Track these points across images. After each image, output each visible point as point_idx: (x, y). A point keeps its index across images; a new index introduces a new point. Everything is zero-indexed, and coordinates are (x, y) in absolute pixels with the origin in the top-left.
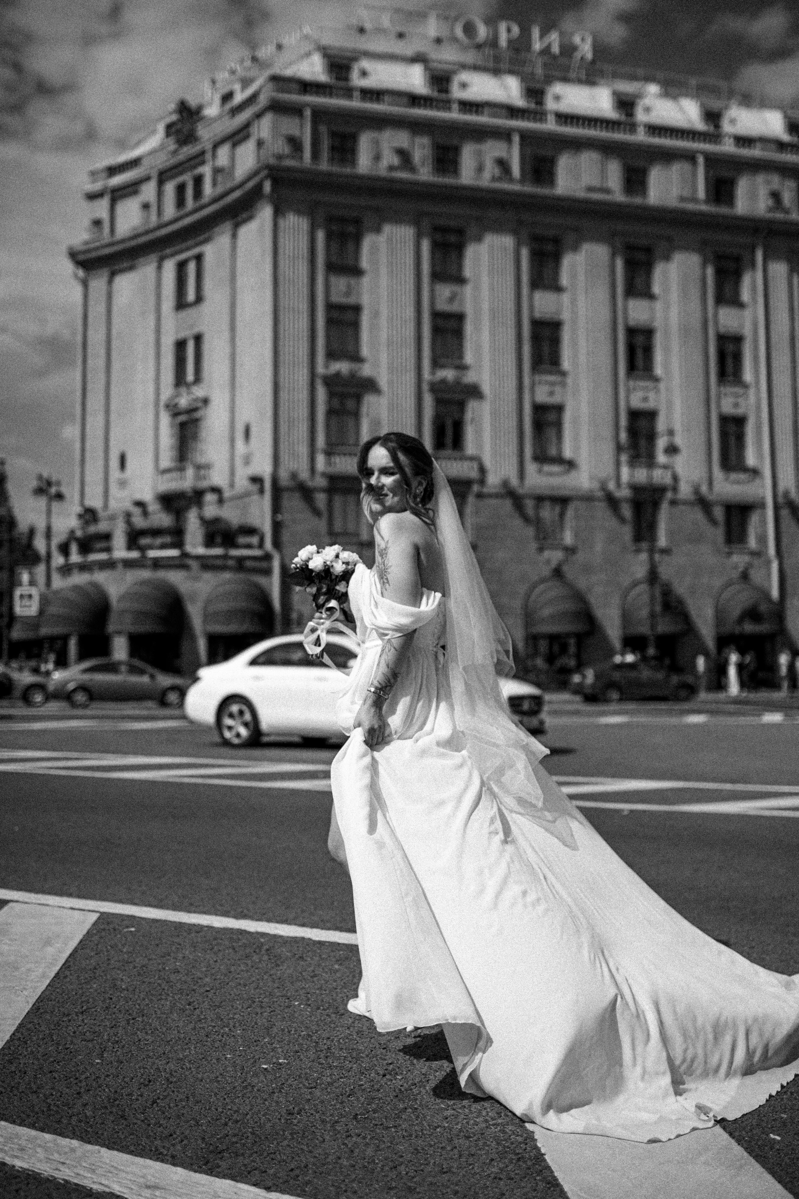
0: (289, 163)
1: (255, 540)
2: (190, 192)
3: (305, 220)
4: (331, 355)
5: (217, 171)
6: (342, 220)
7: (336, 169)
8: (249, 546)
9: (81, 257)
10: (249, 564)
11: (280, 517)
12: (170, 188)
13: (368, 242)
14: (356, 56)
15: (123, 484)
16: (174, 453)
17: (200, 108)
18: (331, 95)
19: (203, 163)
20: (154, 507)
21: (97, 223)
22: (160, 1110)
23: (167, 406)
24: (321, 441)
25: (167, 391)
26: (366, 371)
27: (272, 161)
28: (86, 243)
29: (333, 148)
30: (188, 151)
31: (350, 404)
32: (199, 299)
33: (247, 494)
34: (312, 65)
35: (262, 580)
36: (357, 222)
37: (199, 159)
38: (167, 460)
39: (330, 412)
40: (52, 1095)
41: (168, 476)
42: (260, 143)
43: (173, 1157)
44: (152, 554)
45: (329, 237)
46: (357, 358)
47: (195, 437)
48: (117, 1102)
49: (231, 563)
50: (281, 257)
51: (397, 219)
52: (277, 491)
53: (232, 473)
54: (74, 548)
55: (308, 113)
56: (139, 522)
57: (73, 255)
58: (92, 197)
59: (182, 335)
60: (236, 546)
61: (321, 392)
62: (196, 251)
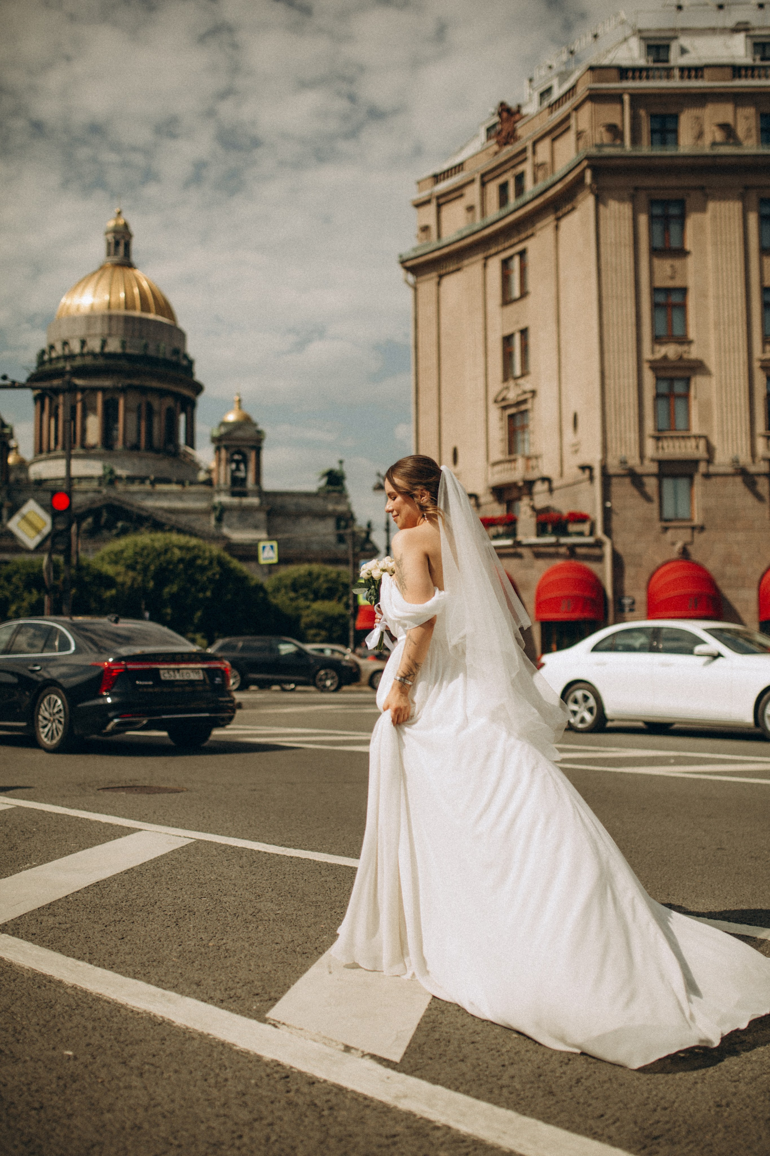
0: (608, 151)
1: (586, 528)
2: (511, 190)
3: (626, 206)
4: (657, 340)
5: (538, 167)
6: (666, 203)
7: (658, 152)
8: (581, 534)
9: (409, 264)
10: (580, 551)
11: (608, 504)
12: (493, 189)
13: (692, 221)
14: (674, 34)
16: (504, 446)
17: (519, 107)
18: (648, 78)
19: (525, 160)
20: (486, 498)
21: (425, 229)
22: (586, 1089)
23: (496, 401)
24: (649, 426)
25: (496, 385)
26: (694, 353)
27: (594, 151)
28: (415, 250)
29: (653, 132)
30: (509, 150)
31: (679, 388)
32: (524, 294)
33: (576, 482)
34: (630, 49)
35: (593, 567)
36: (681, 203)
37: (520, 156)
38: (498, 452)
39: (658, 396)
40: (479, 1065)
41: (498, 468)
42: (579, 135)
43: (610, 1138)
45: (652, 219)
46: (684, 340)
47: (524, 427)
48: (542, 1078)
49: (563, 550)
50: (604, 245)
51: (723, 195)
52: (607, 478)
53: (561, 461)
55: (626, 98)
57: (403, 262)
58: (419, 205)
59: (507, 332)
60: (567, 534)
61: (649, 377)
62: (519, 248)
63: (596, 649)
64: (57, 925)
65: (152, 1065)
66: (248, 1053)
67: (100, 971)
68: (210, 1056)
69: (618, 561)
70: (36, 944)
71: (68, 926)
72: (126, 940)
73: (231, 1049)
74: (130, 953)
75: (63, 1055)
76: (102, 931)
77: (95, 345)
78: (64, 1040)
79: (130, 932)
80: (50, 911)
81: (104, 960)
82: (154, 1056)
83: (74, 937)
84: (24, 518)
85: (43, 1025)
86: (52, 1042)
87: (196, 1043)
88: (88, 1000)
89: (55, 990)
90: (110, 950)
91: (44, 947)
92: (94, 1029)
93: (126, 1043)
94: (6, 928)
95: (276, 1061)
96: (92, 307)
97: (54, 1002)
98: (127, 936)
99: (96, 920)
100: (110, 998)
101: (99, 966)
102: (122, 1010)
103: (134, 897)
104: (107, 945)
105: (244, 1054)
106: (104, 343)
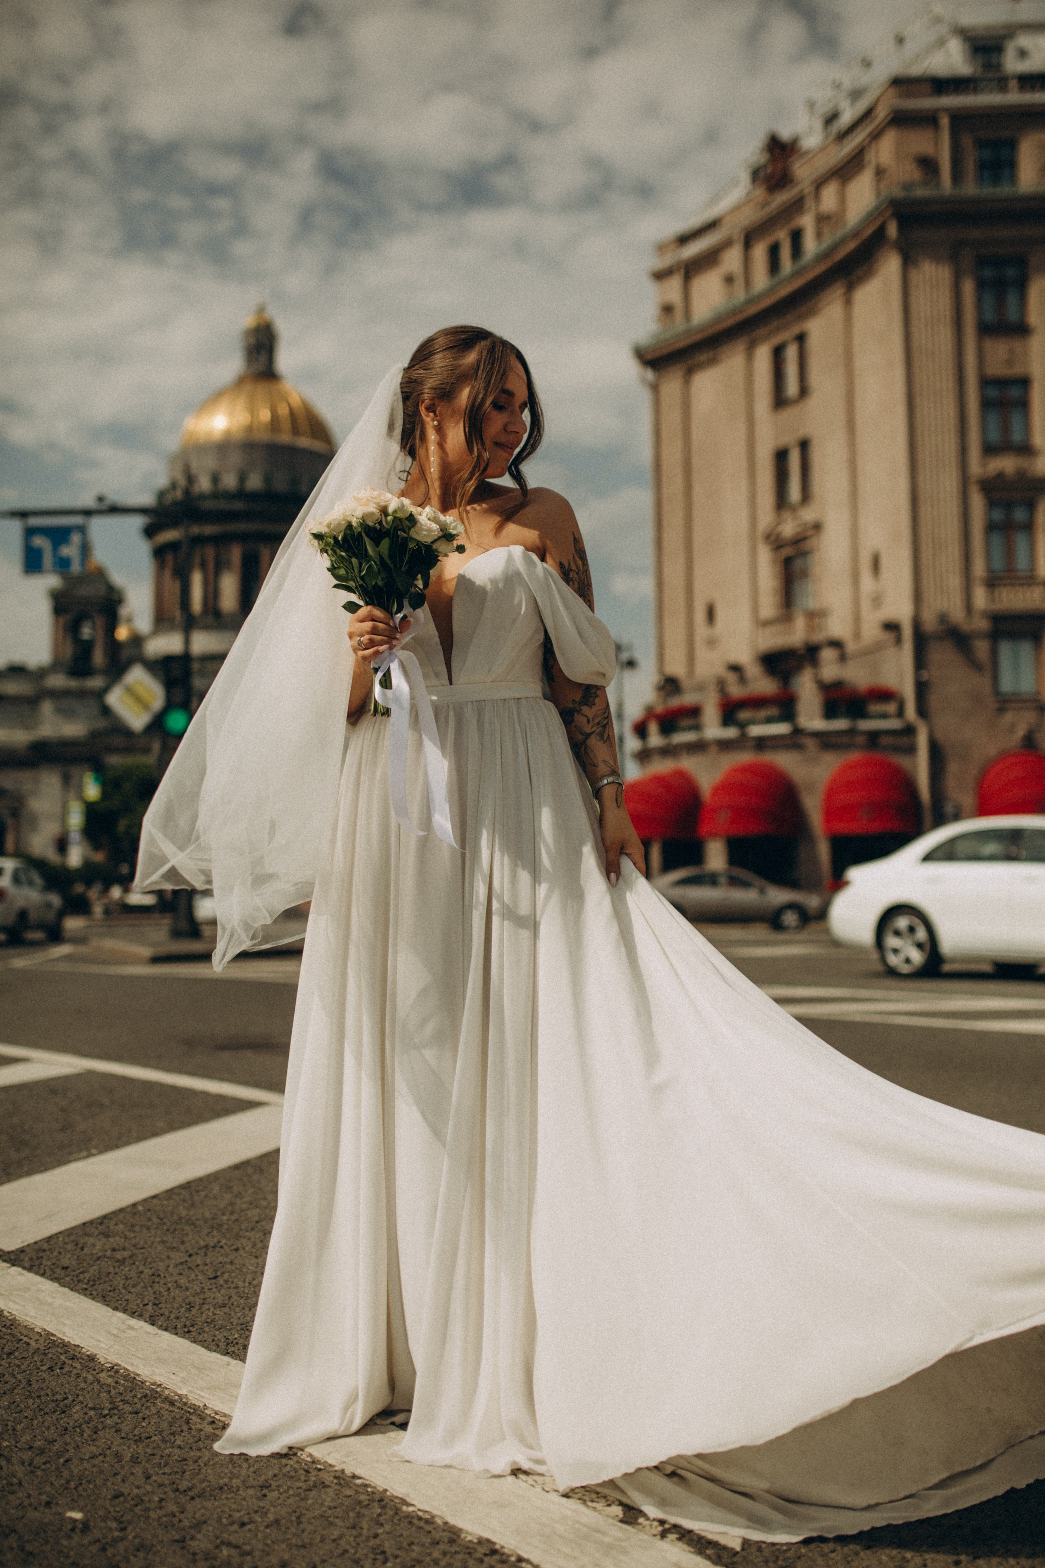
0: (921, 192)
1: (891, 708)
2: (785, 253)
3: (946, 268)
4: (989, 450)
5: (822, 220)
6: (1001, 262)
7: (988, 191)
8: (884, 716)
9: (649, 357)
10: (885, 741)
11: (925, 675)
12: (760, 252)
13: (1037, 288)
14: (1010, 31)
15: (712, 643)
16: (778, 598)
17: (797, 139)
18: (975, 91)
19: (802, 211)
20: (753, 671)
21: (668, 309)
23: (767, 537)
24: (979, 568)
25: (766, 516)
26: (1040, 466)
27: (898, 194)
28: (655, 336)
29: (982, 166)
30: (782, 198)
31: (1020, 515)
32: (804, 391)
33: (876, 648)
34: (949, 54)
35: (903, 761)
36: (1021, 263)
37: (797, 206)
38: (769, 607)
39: (991, 528)
41: (769, 630)
42: (880, 173)
44: (756, 731)
45: (981, 285)
46: (1026, 450)
47: (805, 574)
49: (859, 739)
50: (914, 322)
52: (921, 640)
53: (857, 619)
54: (653, 728)
55: (945, 121)
56: (736, 691)
57: (640, 353)
58: (660, 276)
59: (782, 445)
60: (868, 717)
61: (977, 502)
62: (796, 330)
63: (929, 857)
64: (109, 1253)
65: (237, 1547)
66: (430, 1521)
67: (167, 1337)
68: (353, 1527)
69: (937, 753)
70: (64, 1286)
71: (126, 1254)
72: (221, 1281)
73: (397, 1511)
74: (224, 1306)
75: (63, 1519)
76: (182, 1263)
77: (230, 481)
78: (72, 1485)
79: (228, 1266)
80: (102, 1228)
81: (177, 1318)
82: (243, 1524)
83: (133, 1274)
84: (129, 690)
85: (40, 1449)
86: (48, 1488)
87: (328, 1496)
88: (135, 1396)
89: (78, 1376)
90: (191, 1298)
91: (77, 1291)
92: (135, 1460)
93: (191, 1493)
94: (22, 1256)
95: (488, 1541)
96: (228, 433)
97: (71, 1398)
98: (223, 1273)
99: (174, 1245)
100: (176, 1394)
101: (166, 1330)
102: (194, 1418)
103: (244, 1206)
104: (187, 1289)
105: (422, 1524)
106: (242, 479)
